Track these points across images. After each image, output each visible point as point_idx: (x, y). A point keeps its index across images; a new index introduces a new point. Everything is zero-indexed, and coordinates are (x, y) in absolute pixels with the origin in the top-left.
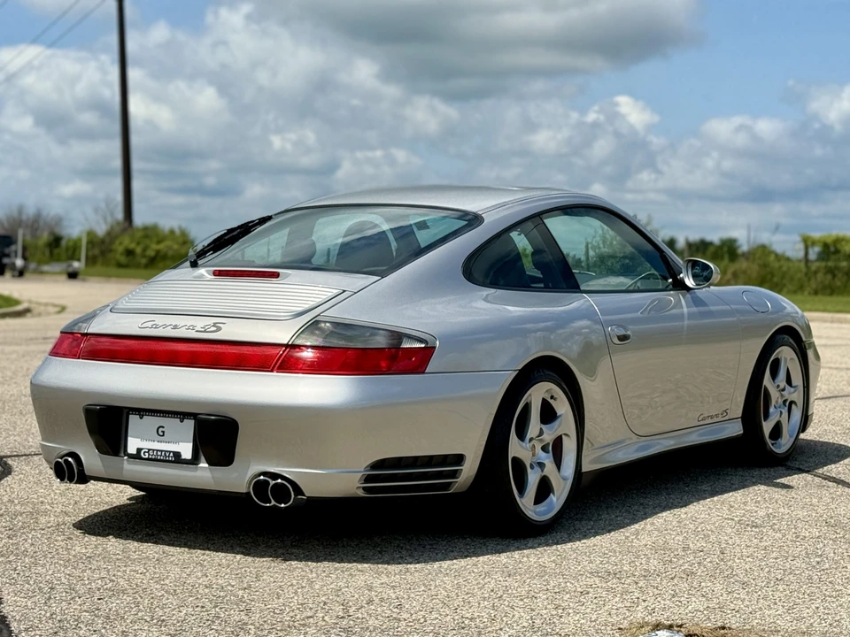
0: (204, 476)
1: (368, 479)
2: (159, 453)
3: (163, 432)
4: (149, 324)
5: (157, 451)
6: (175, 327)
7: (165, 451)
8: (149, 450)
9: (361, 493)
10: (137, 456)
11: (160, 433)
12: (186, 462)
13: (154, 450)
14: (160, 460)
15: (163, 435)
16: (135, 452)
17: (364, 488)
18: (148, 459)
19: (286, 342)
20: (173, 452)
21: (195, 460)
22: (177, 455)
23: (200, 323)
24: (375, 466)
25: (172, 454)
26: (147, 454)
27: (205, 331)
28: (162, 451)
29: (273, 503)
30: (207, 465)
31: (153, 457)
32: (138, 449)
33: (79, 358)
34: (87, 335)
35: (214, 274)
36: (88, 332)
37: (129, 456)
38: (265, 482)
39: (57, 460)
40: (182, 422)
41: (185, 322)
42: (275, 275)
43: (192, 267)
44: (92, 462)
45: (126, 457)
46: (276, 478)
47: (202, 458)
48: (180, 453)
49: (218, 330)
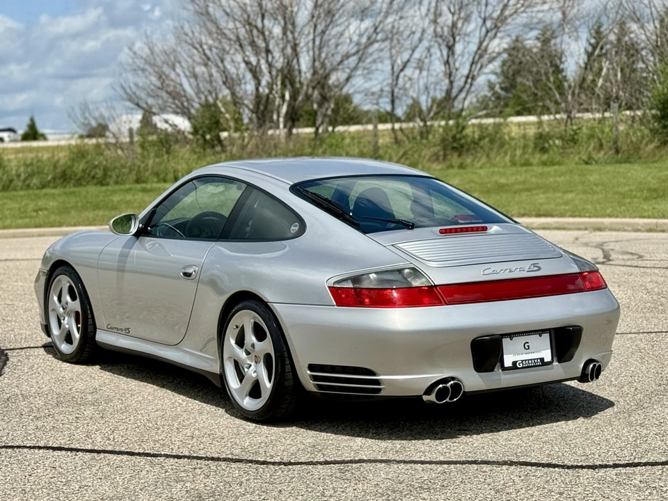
0: (557, 371)
2: (530, 362)
3: (528, 346)
4: (490, 271)
5: (528, 360)
6: (511, 271)
7: (534, 359)
8: (522, 361)
10: (515, 366)
11: (527, 347)
12: (548, 364)
13: (526, 360)
14: (532, 367)
15: (529, 348)
16: (511, 365)
18: (523, 368)
22: (542, 360)
25: (539, 360)
26: (521, 364)
27: (532, 271)
28: (532, 360)
30: (557, 363)
31: (526, 365)
32: (513, 362)
33: (447, 304)
34: (435, 286)
35: (442, 232)
36: (436, 284)
37: (504, 369)
38: (595, 365)
39: (441, 386)
40: (540, 336)
41: (513, 266)
42: (485, 229)
43: (410, 229)
44: (473, 381)
45: (500, 370)
46: (597, 362)
47: (555, 359)
48: (543, 358)
49: (540, 269)
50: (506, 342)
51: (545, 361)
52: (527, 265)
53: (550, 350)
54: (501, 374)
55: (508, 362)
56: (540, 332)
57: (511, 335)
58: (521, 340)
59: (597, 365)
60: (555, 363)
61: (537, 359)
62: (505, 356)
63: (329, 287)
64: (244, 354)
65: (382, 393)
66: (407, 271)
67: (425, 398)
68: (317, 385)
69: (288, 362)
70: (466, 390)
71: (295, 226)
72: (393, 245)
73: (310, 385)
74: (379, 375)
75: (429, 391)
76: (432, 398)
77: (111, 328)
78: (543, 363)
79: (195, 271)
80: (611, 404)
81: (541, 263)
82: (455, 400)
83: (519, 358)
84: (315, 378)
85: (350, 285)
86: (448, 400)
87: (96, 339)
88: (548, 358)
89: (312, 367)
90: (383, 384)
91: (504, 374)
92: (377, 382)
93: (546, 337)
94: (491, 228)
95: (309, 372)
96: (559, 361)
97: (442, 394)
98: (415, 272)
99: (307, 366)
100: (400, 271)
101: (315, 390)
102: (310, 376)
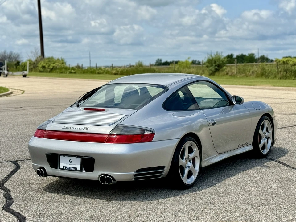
0: (84, 175)
1: (135, 175)
2: (70, 168)
3: (71, 161)
4: (65, 127)
6: (74, 128)
7: (72, 167)
8: (67, 167)
9: (133, 180)
11: (70, 161)
12: (78, 171)
13: (68, 167)
15: (71, 162)
16: (62, 168)
17: (134, 178)
18: (67, 170)
19: (108, 133)
21: (81, 170)
23: (82, 127)
24: (138, 171)
27: (83, 130)
28: (71, 167)
29: (106, 183)
30: (85, 172)
33: (43, 138)
34: (46, 130)
35: (85, 109)
39: (38, 169)
40: (77, 158)
42: (104, 110)
43: (77, 107)
44: (49, 170)
49: (87, 129)
50: (62, 157)
53: (80, 165)
54: (59, 170)
57: (64, 155)
61: (73, 168)
62: (60, 163)
88: (79, 168)
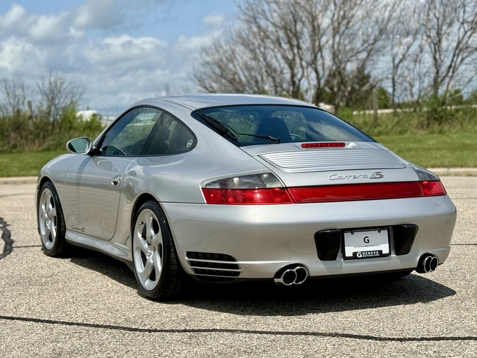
2: (369, 253)
3: (368, 240)
4: (336, 177)
5: (368, 252)
6: (355, 177)
7: (373, 251)
8: (362, 252)
10: (355, 256)
11: (366, 241)
12: (386, 255)
13: (365, 252)
14: (370, 257)
15: (368, 242)
16: (352, 256)
18: (362, 258)
20: (378, 251)
22: (380, 252)
25: (377, 252)
26: (361, 255)
27: (375, 178)
28: (371, 252)
29: (431, 270)
30: (395, 256)
31: (366, 256)
33: (295, 203)
34: (287, 188)
35: (303, 146)
36: (287, 186)
37: (346, 258)
38: (430, 259)
39: (288, 270)
40: (379, 232)
41: (357, 173)
42: (343, 145)
43: (277, 143)
44: (317, 267)
45: (342, 260)
46: (433, 256)
47: (392, 252)
48: (382, 251)
49: (382, 176)
50: (347, 236)
51: (383, 253)
52: (370, 173)
53: (388, 244)
54: (343, 263)
55: (349, 252)
56: (379, 228)
57: (352, 230)
58: (361, 235)
59: (432, 258)
60: (393, 255)
61: (376, 251)
62: (346, 247)
63: (202, 188)
64: (146, 245)
65: (241, 276)
66: (265, 176)
67: (276, 280)
68: (194, 269)
69: (173, 251)
70: (311, 275)
71: (190, 142)
72: (259, 156)
73: (189, 269)
74: (237, 261)
75: (278, 275)
76: (281, 280)
77: (74, 228)
78: (381, 255)
79: (120, 180)
80: (453, 293)
81: (383, 172)
82: (300, 283)
83: (359, 250)
84: (192, 263)
85: (218, 186)
86: (294, 282)
87: (66, 237)
88: (386, 250)
89: (189, 254)
90: (241, 269)
91: (346, 263)
92: (236, 267)
93: (385, 233)
94: (348, 144)
95: (186, 258)
96: (397, 254)
97: (289, 277)
98: (272, 177)
99: (185, 253)
100: (259, 176)
101: (192, 273)
102: (188, 261)
